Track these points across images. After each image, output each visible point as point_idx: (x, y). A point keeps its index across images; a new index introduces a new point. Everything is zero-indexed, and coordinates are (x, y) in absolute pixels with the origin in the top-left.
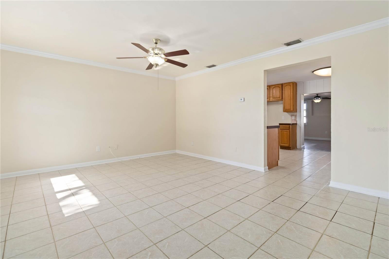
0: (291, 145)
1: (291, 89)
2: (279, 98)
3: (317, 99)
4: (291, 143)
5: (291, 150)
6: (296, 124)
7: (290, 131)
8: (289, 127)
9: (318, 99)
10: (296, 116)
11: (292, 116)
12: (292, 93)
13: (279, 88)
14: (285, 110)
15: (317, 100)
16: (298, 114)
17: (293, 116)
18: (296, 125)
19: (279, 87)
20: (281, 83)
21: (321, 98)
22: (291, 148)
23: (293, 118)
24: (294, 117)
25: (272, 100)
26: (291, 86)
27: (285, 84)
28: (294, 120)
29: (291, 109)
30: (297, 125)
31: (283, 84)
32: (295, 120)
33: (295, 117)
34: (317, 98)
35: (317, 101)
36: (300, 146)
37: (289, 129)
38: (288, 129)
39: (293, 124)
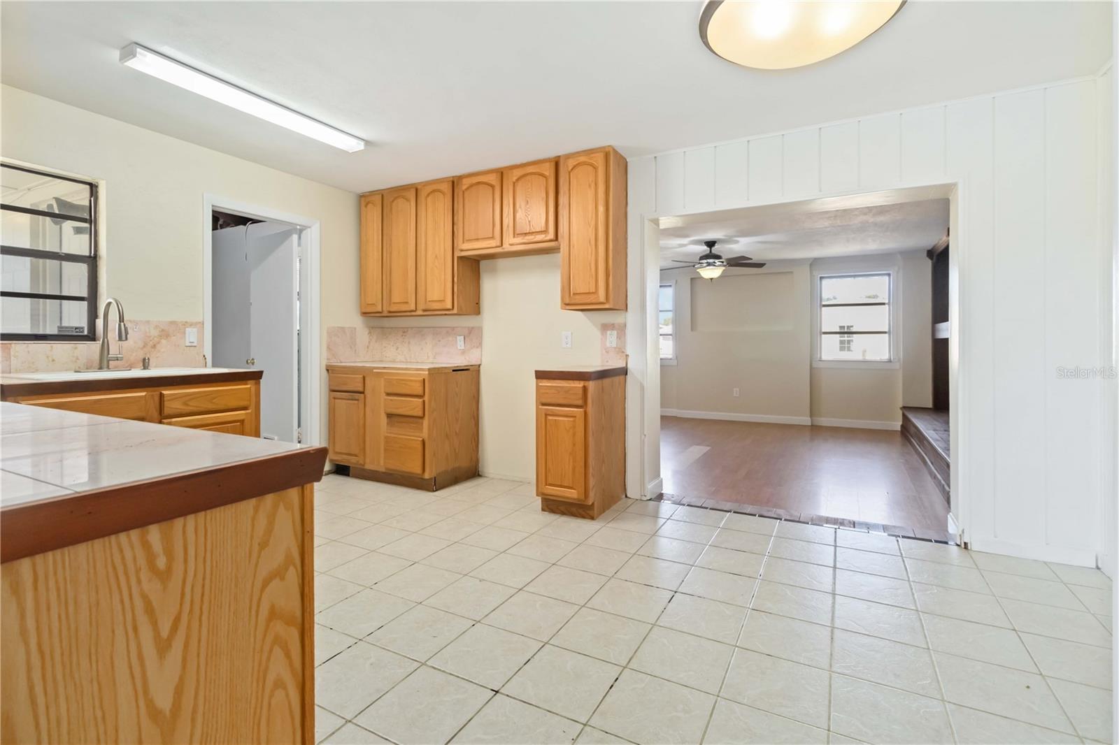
0: (592, 494)
1: (596, 184)
2: (545, 232)
3: (709, 264)
4: (592, 482)
5: (592, 518)
6: (624, 372)
7: (586, 413)
8: (585, 389)
9: (713, 264)
10: (621, 329)
11: (605, 328)
12: (601, 209)
13: (543, 180)
14: (572, 301)
15: (711, 267)
16: (631, 318)
17: (609, 332)
18: (622, 377)
19: (542, 175)
20: (552, 153)
21: (725, 263)
22: (596, 509)
23: (612, 338)
24: (615, 333)
25: (511, 245)
26: (595, 168)
27: (568, 156)
28: (615, 348)
29: (596, 293)
30: (629, 376)
31: (559, 157)
32: (621, 350)
33: (619, 337)
34: (711, 261)
35: (711, 272)
36: (643, 484)
37: (584, 405)
38: (580, 402)
39: (603, 375)
